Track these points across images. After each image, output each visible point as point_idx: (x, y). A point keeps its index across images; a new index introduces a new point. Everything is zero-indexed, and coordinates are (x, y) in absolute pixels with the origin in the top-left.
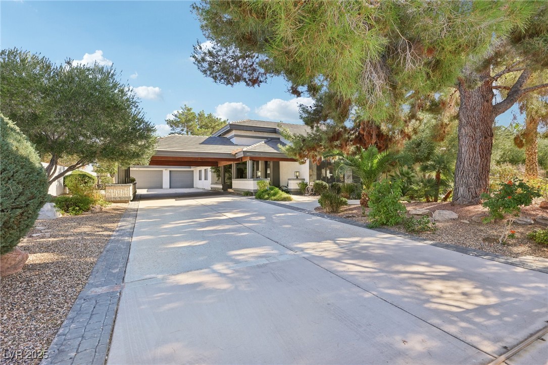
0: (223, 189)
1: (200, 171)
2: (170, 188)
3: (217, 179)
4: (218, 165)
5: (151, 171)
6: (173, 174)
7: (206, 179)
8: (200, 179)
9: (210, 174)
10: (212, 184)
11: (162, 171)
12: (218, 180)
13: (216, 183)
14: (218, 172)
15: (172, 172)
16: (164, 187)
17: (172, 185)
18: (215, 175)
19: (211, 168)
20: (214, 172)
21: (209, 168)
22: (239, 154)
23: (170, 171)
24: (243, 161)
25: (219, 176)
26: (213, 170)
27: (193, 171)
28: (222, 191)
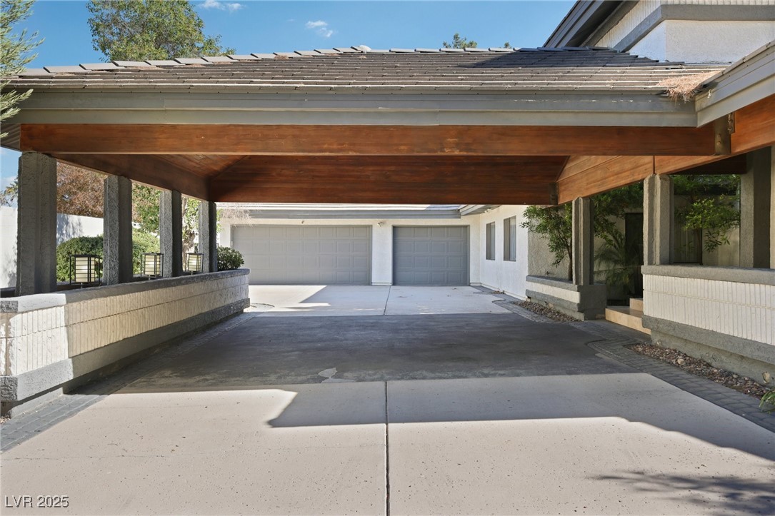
0: (582, 307)
1: (490, 227)
2: (394, 283)
3: (552, 256)
4: (556, 199)
5: (337, 227)
6: (402, 236)
7: (509, 255)
8: (490, 256)
9: (522, 237)
10: (533, 277)
11: (370, 227)
12: (557, 263)
13: (549, 277)
14: (556, 227)
15: (400, 232)
16: (375, 279)
17: (400, 274)
18: (546, 240)
19: (529, 214)
20: (542, 229)
21: (518, 212)
22: (725, 89)
23: (395, 228)
24: (739, 149)
25: (561, 245)
26: (536, 222)
27: (466, 227)
28: (580, 316)
